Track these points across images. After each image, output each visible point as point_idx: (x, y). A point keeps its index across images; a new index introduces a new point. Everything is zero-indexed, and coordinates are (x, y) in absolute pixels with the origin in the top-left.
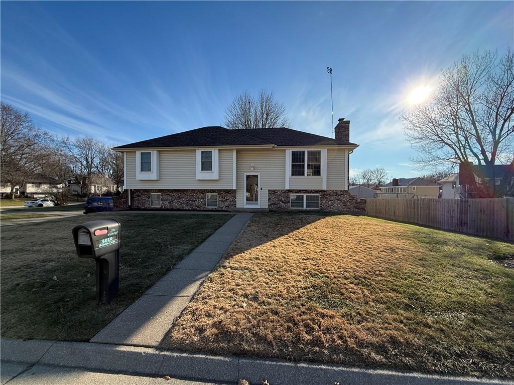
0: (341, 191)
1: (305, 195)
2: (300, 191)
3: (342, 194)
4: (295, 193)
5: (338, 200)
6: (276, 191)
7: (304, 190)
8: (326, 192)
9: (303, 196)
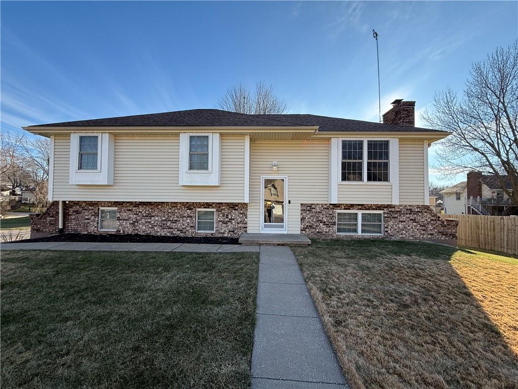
0: (418, 207)
1: (360, 213)
2: (352, 206)
3: (419, 212)
4: (345, 209)
5: (414, 220)
6: (313, 206)
7: (359, 205)
8: (394, 207)
9: (356, 214)
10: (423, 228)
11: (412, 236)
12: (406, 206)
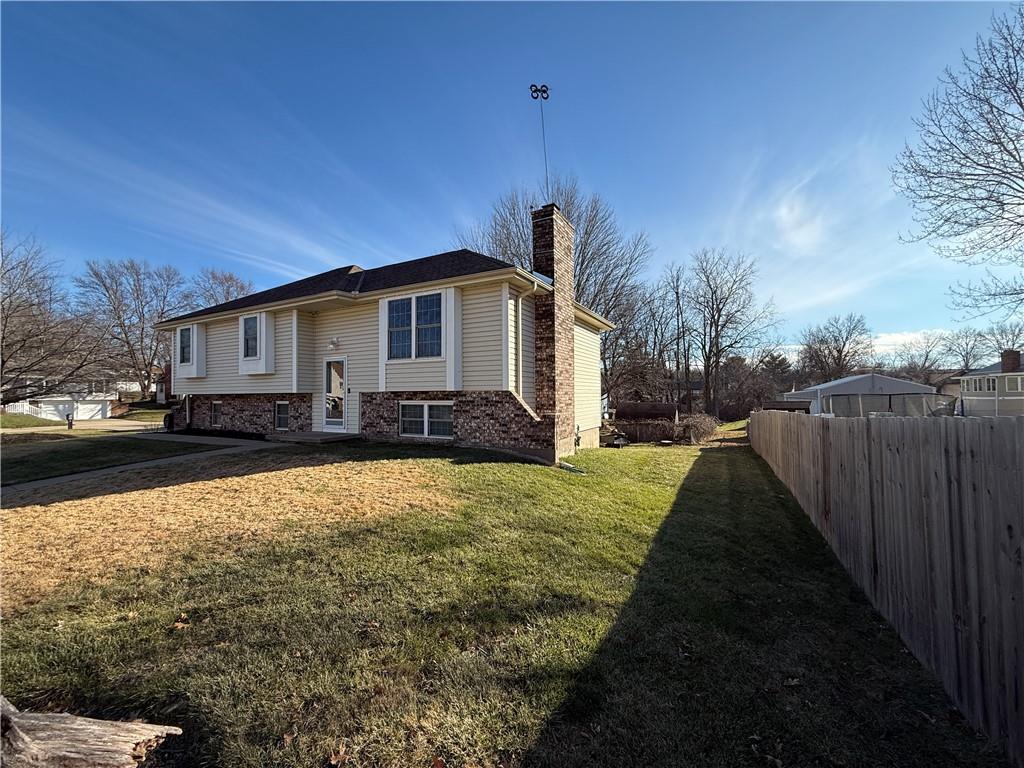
0: (497, 393)
1: (426, 404)
2: (413, 395)
3: (498, 402)
4: (407, 399)
5: (491, 416)
6: (374, 396)
7: (423, 392)
8: (465, 395)
9: (422, 406)
10: (504, 428)
11: (489, 441)
12: (480, 393)
